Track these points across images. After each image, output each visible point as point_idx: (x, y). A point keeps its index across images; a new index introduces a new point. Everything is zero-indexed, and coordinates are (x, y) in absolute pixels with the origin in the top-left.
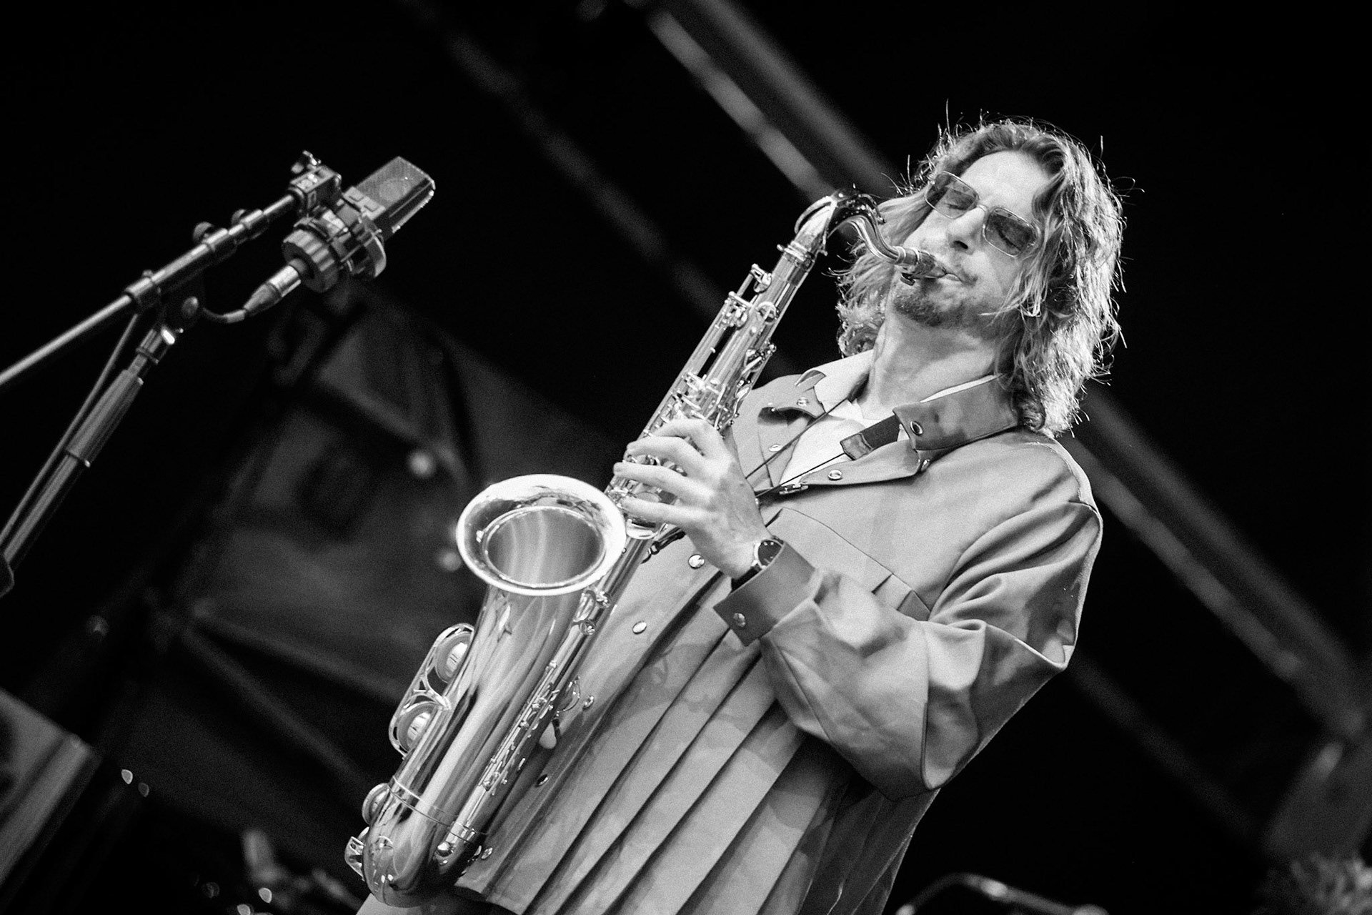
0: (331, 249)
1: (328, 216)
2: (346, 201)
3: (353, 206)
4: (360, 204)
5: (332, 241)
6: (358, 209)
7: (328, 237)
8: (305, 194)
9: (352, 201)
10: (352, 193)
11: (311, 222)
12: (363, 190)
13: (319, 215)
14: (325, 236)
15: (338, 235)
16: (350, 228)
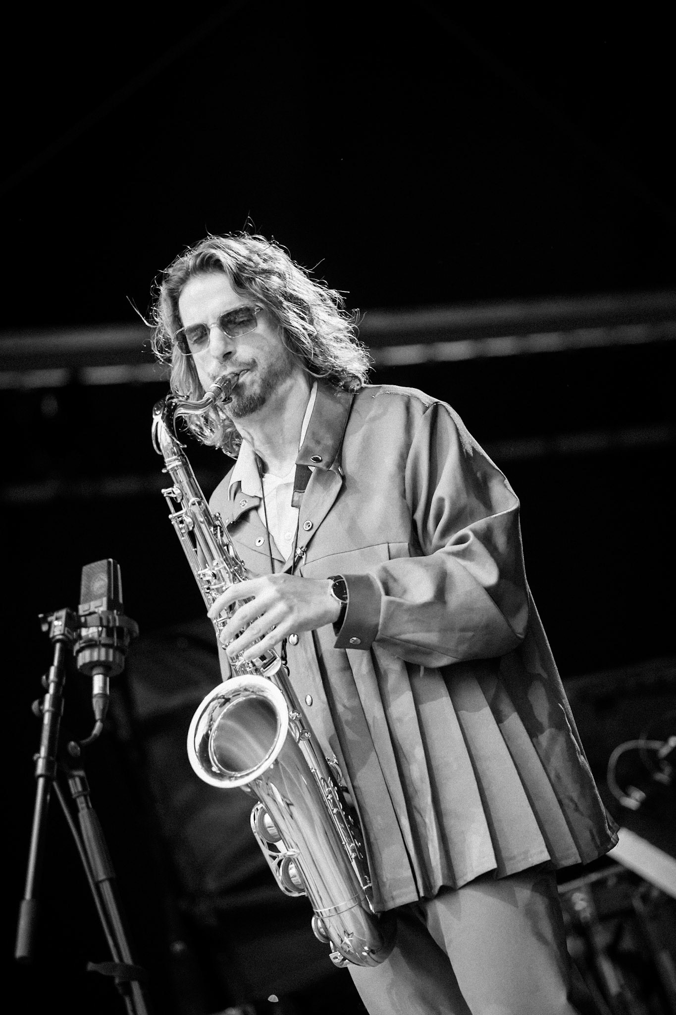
0: (104, 645)
1: (84, 632)
2: (85, 616)
3: (91, 614)
4: (92, 610)
5: (100, 641)
6: (94, 613)
7: (96, 641)
8: (63, 634)
9: (87, 613)
10: (83, 609)
11: (80, 644)
12: (87, 601)
13: (80, 637)
14: (94, 643)
15: (100, 635)
16: (102, 626)
